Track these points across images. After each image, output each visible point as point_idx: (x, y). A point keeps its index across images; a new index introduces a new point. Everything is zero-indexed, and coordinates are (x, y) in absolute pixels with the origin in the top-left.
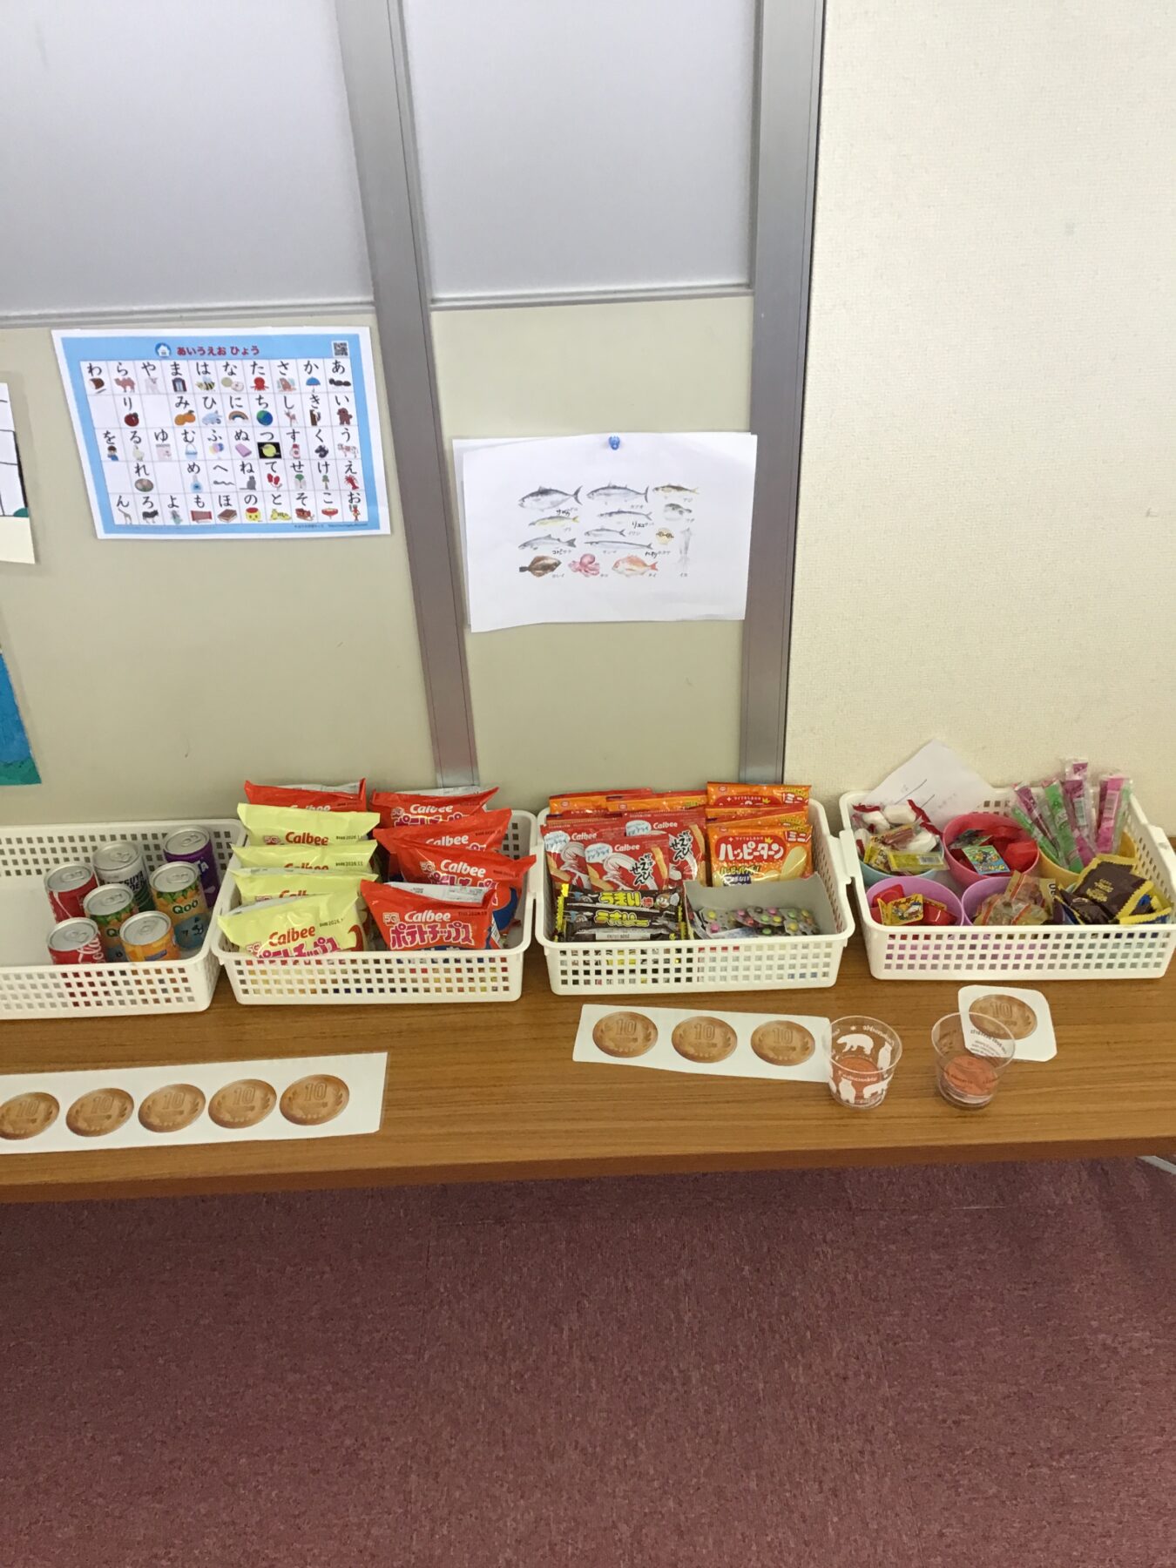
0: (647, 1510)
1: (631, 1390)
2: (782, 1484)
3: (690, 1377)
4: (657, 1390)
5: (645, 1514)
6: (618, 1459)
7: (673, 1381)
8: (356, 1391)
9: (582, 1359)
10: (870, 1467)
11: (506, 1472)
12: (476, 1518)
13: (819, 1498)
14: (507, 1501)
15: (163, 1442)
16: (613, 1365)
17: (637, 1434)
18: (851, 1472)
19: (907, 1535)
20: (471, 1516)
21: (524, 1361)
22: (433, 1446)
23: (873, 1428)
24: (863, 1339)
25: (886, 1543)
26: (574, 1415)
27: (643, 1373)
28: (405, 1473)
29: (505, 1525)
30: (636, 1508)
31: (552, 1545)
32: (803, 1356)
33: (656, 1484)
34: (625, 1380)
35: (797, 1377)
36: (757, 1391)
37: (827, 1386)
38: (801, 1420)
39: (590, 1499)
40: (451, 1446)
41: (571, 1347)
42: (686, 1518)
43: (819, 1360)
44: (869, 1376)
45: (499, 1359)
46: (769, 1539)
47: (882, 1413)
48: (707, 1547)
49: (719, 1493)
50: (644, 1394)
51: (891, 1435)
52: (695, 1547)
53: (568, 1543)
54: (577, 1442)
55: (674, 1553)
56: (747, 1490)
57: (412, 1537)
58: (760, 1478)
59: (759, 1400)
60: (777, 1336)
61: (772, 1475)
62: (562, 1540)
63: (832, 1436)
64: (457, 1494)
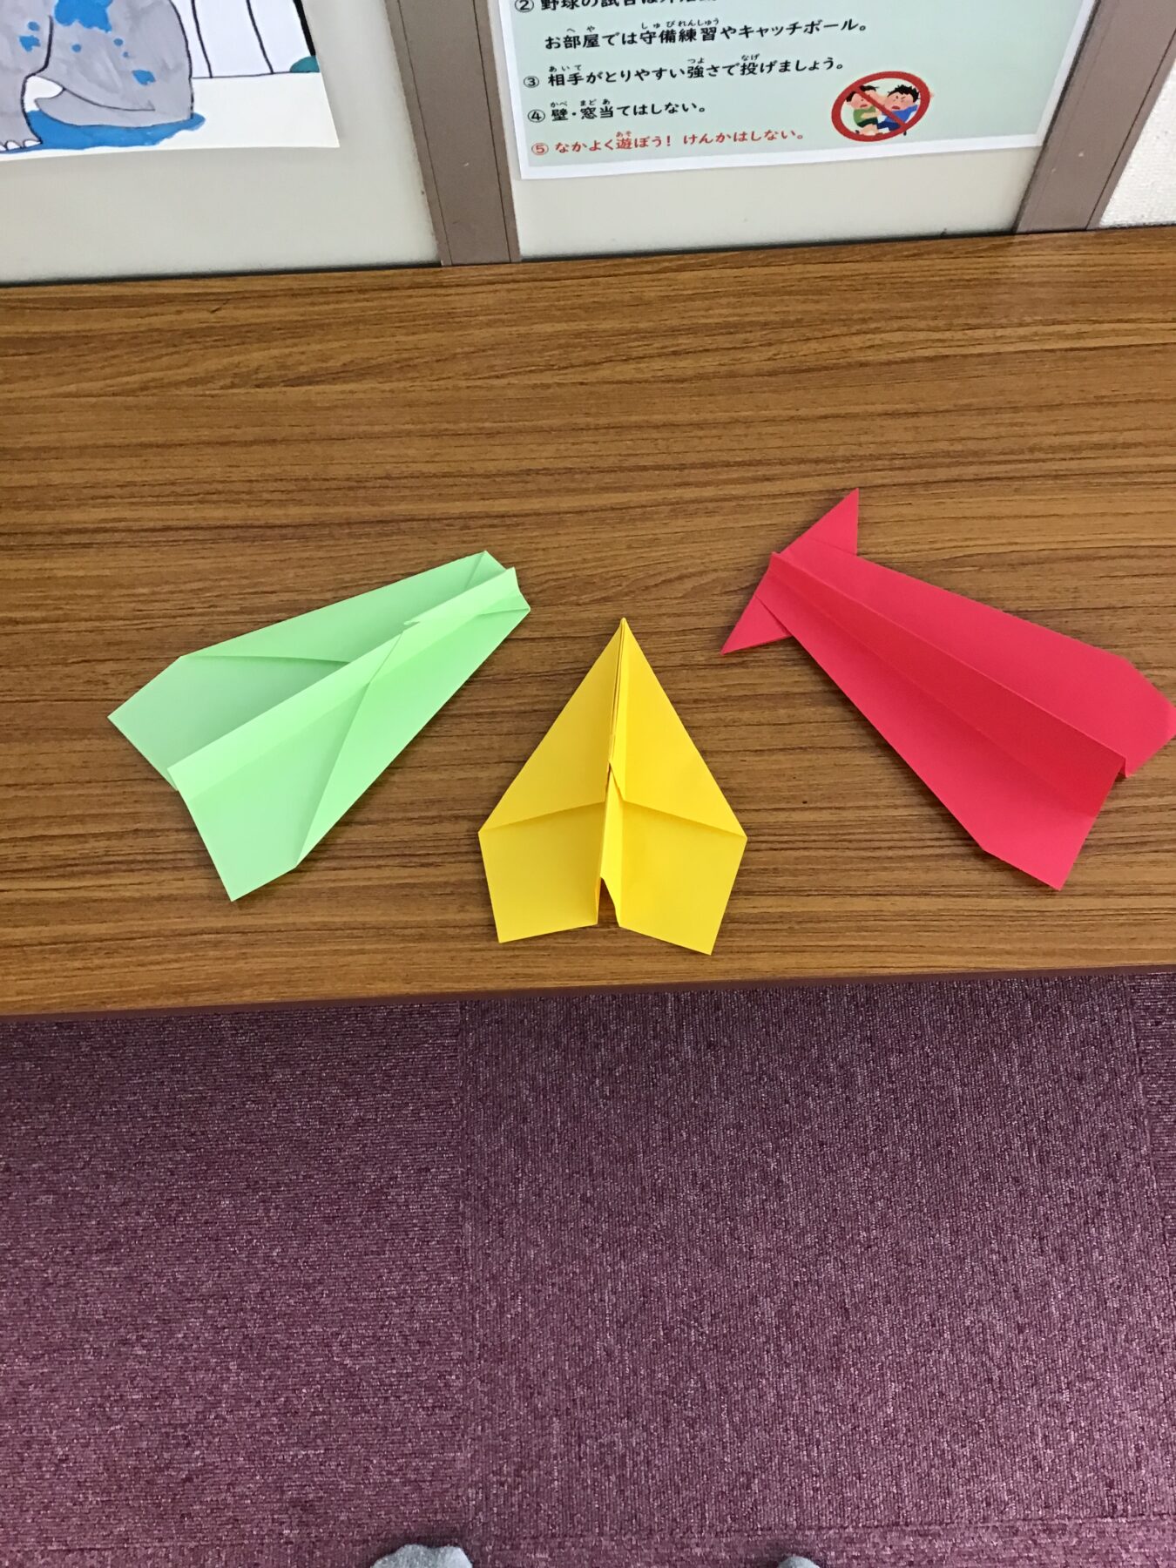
0: (797, 1279)
1: (768, 1093)
2: (986, 1241)
3: (853, 1075)
4: (808, 1094)
5: (796, 1284)
6: (754, 1201)
7: (829, 1081)
8: (374, 1095)
9: (696, 1049)
10: (1112, 1218)
11: (596, 1220)
12: (561, 1289)
13: (1038, 1262)
14: (601, 1264)
15: (109, 1175)
16: (740, 1057)
17: (779, 1161)
18: (1086, 1223)
19: (1159, 1317)
20: (553, 1285)
21: (613, 1050)
22: (492, 1180)
23: (1119, 1159)
24: (1111, 1015)
25: (1130, 1328)
26: (688, 1133)
27: (786, 1067)
28: (455, 1220)
29: (602, 1300)
30: (783, 1274)
31: (668, 1330)
32: (1020, 1043)
33: (809, 1240)
34: (760, 1078)
35: (1011, 1076)
36: (950, 1100)
37: (1054, 1091)
38: (1017, 1143)
39: (718, 1260)
40: (517, 1182)
41: (680, 1026)
42: (852, 1290)
43: (1043, 1050)
44: (1115, 1074)
45: (576, 1044)
46: (968, 1323)
47: (1133, 1136)
48: (881, 1333)
49: (900, 1255)
50: (787, 1102)
51: (1144, 1169)
52: (865, 1334)
53: (689, 1327)
54: (695, 1174)
55: (838, 1340)
56: (938, 1249)
57: (474, 1319)
58: (956, 1232)
59: (954, 1113)
60: (982, 1011)
61: (973, 1228)
62: (682, 1322)
63: (1060, 1169)
64: (532, 1253)
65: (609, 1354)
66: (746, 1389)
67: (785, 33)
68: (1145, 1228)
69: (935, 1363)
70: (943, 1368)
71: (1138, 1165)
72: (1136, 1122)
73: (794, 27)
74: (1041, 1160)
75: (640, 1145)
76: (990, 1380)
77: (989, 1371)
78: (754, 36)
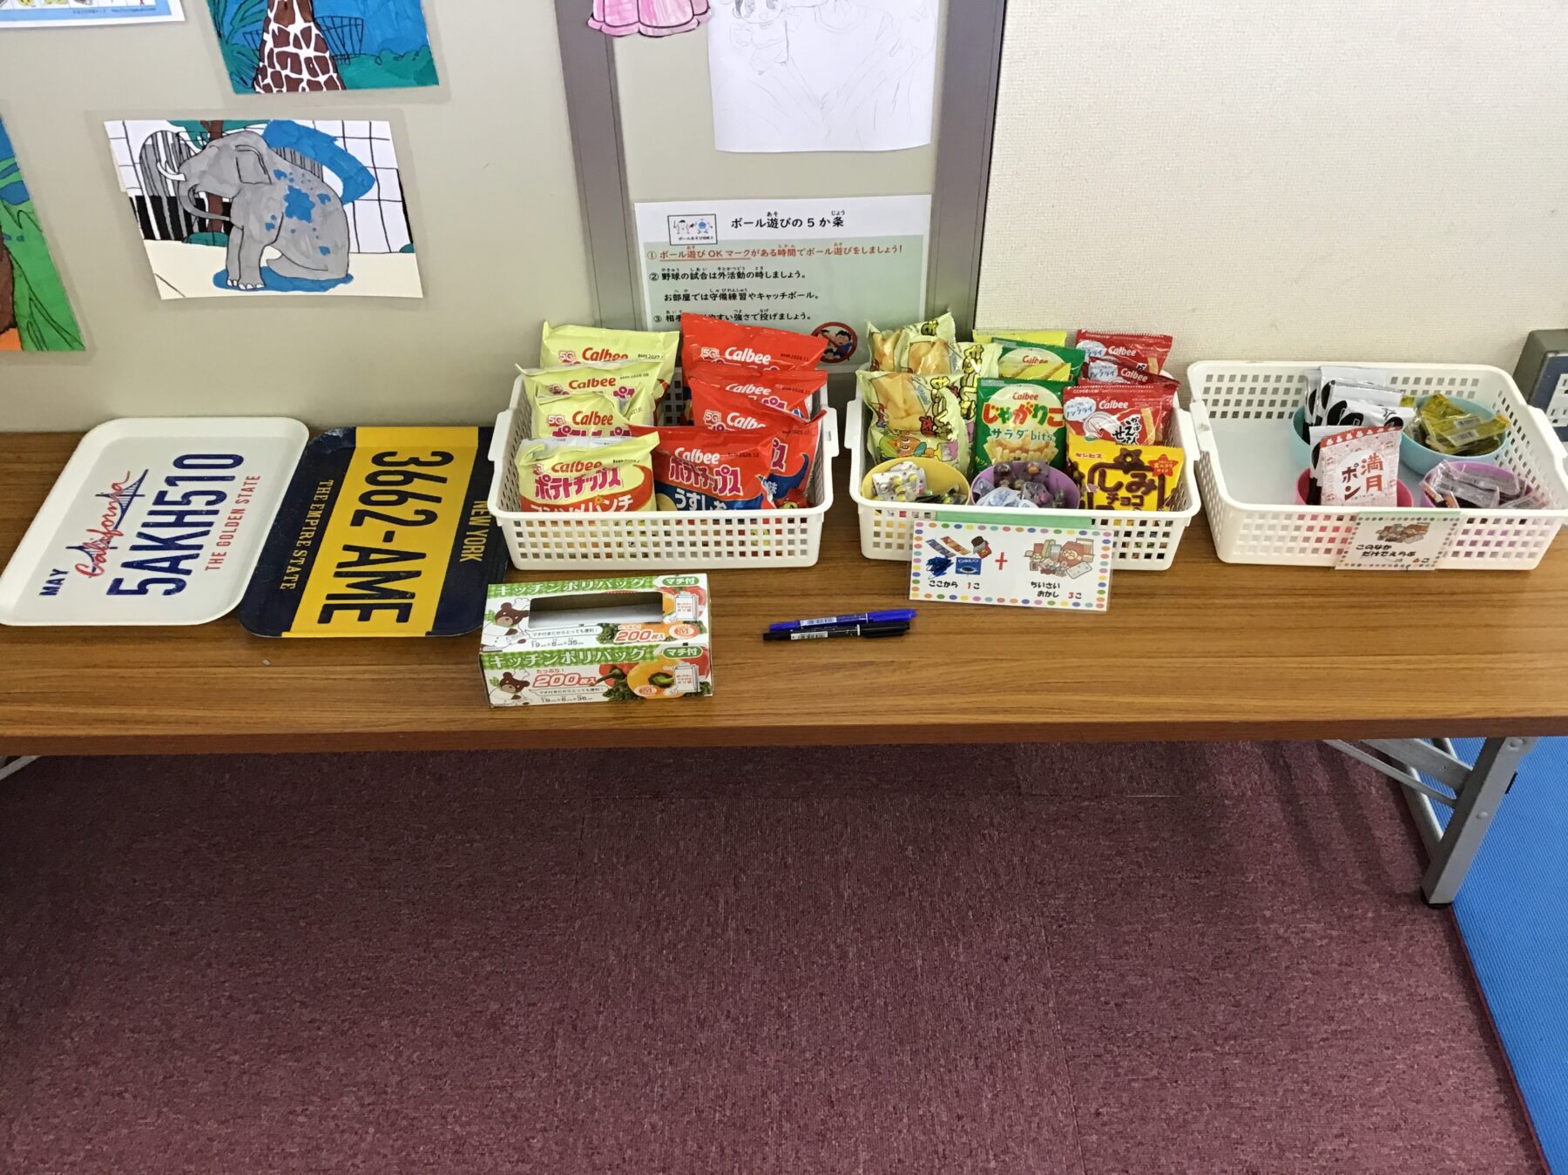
0: (798, 1080)
1: (785, 962)
2: (937, 1059)
3: (847, 952)
4: (814, 963)
6: (770, 1030)
7: (829, 955)
8: (503, 957)
9: (737, 931)
10: (1027, 1047)
11: (654, 1040)
12: (623, 1084)
13: (974, 1074)
14: (654, 1068)
15: (303, 1003)
16: (768, 938)
17: (790, 1005)
18: (1009, 1050)
19: (1062, 1113)
20: (617, 1081)
21: (678, 932)
22: (581, 1012)
23: (1033, 1009)
24: (1027, 920)
25: (1041, 1119)
26: (727, 985)
27: (798, 946)
28: (551, 1038)
29: (652, 1091)
30: (787, 1078)
31: (699, 1112)
32: (964, 936)
33: (808, 1055)
34: (781, 953)
35: (957, 955)
36: (915, 968)
37: (987, 965)
38: (960, 997)
39: (741, 1068)
40: (599, 1013)
41: (726, 919)
42: (837, 1090)
43: (980, 940)
44: (1030, 956)
45: (652, 929)
46: (921, 1112)
47: (1043, 994)
48: (857, 1118)
49: (872, 1065)
50: (799, 967)
51: (1051, 1015)
52: (845, 1119)
53: (715, 1111)
54: (729, 1012)
55: (823, 1122)
56: (901, 1063)
57: (556, 1102)
58: (915, 1053)
59: (916, 978)
60: (938, 915)
61: (928, 1050)
62: (710, 1107)
63: (991, 1014)
64: (605, 1059)
65: (653, 1127)
66: (754, 1153)
67: (780, 298)
68: (1051, 1054)
69: (895, 1139)
70: (901, 1143)
71: (1046, 1014)
72: (1046, 986)
73: (783, 295)
74: (976, 1008)
75: (691, 992)
76: (937, 1152)
77: (936, 1145)
78: (765, 299)
